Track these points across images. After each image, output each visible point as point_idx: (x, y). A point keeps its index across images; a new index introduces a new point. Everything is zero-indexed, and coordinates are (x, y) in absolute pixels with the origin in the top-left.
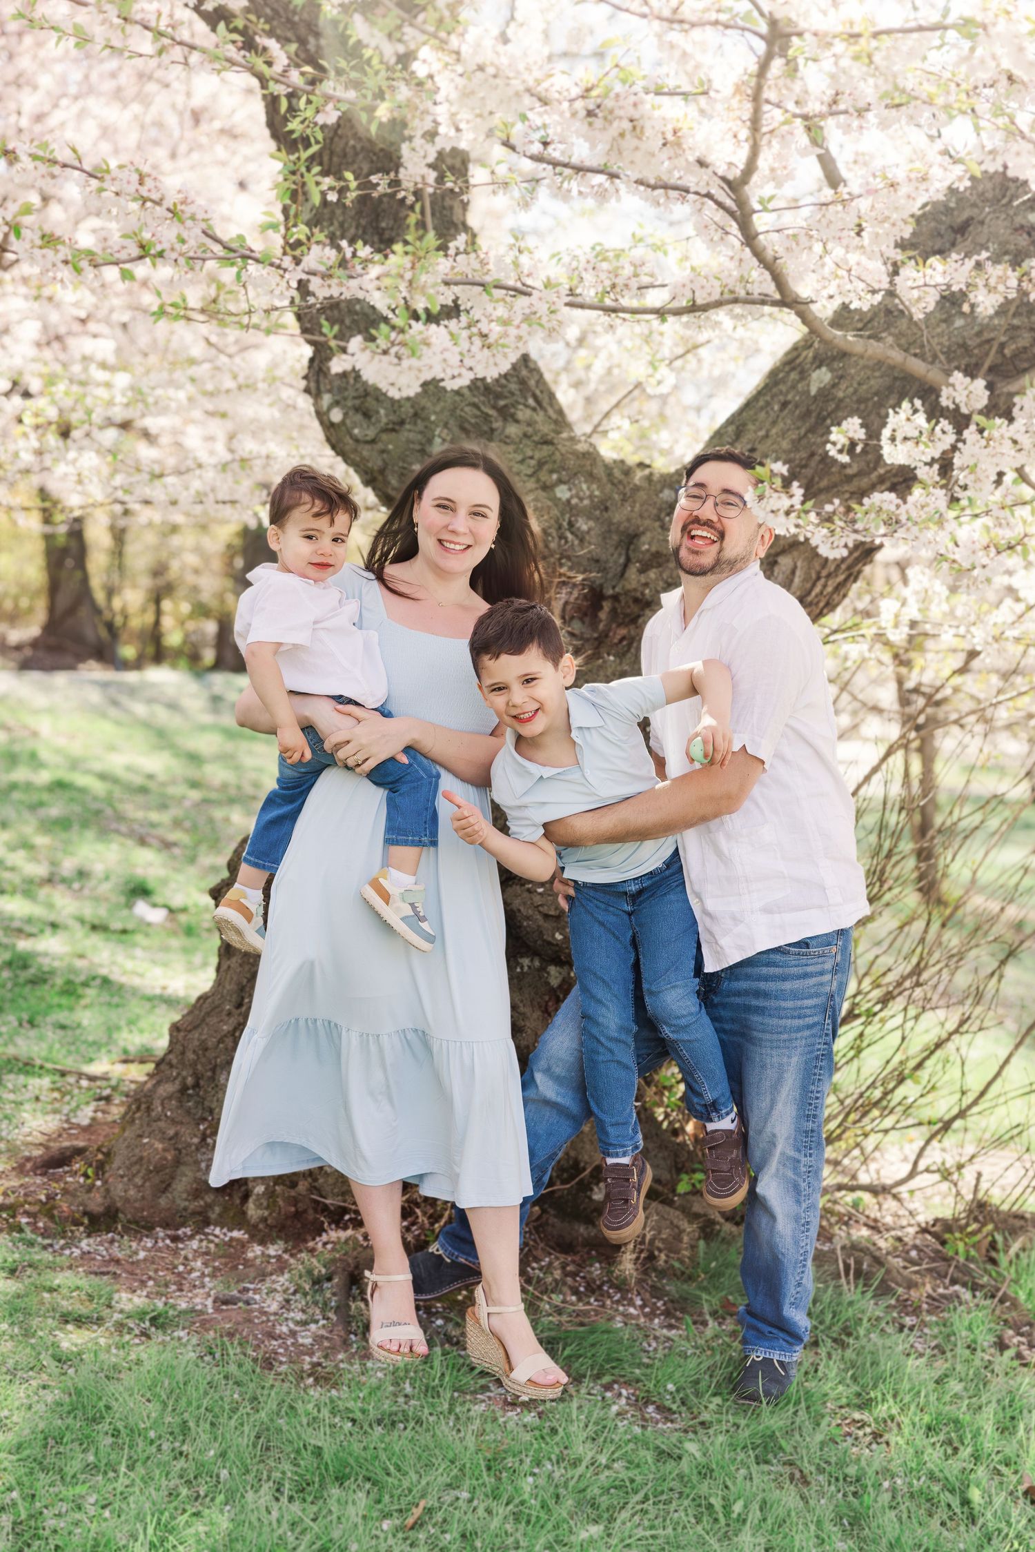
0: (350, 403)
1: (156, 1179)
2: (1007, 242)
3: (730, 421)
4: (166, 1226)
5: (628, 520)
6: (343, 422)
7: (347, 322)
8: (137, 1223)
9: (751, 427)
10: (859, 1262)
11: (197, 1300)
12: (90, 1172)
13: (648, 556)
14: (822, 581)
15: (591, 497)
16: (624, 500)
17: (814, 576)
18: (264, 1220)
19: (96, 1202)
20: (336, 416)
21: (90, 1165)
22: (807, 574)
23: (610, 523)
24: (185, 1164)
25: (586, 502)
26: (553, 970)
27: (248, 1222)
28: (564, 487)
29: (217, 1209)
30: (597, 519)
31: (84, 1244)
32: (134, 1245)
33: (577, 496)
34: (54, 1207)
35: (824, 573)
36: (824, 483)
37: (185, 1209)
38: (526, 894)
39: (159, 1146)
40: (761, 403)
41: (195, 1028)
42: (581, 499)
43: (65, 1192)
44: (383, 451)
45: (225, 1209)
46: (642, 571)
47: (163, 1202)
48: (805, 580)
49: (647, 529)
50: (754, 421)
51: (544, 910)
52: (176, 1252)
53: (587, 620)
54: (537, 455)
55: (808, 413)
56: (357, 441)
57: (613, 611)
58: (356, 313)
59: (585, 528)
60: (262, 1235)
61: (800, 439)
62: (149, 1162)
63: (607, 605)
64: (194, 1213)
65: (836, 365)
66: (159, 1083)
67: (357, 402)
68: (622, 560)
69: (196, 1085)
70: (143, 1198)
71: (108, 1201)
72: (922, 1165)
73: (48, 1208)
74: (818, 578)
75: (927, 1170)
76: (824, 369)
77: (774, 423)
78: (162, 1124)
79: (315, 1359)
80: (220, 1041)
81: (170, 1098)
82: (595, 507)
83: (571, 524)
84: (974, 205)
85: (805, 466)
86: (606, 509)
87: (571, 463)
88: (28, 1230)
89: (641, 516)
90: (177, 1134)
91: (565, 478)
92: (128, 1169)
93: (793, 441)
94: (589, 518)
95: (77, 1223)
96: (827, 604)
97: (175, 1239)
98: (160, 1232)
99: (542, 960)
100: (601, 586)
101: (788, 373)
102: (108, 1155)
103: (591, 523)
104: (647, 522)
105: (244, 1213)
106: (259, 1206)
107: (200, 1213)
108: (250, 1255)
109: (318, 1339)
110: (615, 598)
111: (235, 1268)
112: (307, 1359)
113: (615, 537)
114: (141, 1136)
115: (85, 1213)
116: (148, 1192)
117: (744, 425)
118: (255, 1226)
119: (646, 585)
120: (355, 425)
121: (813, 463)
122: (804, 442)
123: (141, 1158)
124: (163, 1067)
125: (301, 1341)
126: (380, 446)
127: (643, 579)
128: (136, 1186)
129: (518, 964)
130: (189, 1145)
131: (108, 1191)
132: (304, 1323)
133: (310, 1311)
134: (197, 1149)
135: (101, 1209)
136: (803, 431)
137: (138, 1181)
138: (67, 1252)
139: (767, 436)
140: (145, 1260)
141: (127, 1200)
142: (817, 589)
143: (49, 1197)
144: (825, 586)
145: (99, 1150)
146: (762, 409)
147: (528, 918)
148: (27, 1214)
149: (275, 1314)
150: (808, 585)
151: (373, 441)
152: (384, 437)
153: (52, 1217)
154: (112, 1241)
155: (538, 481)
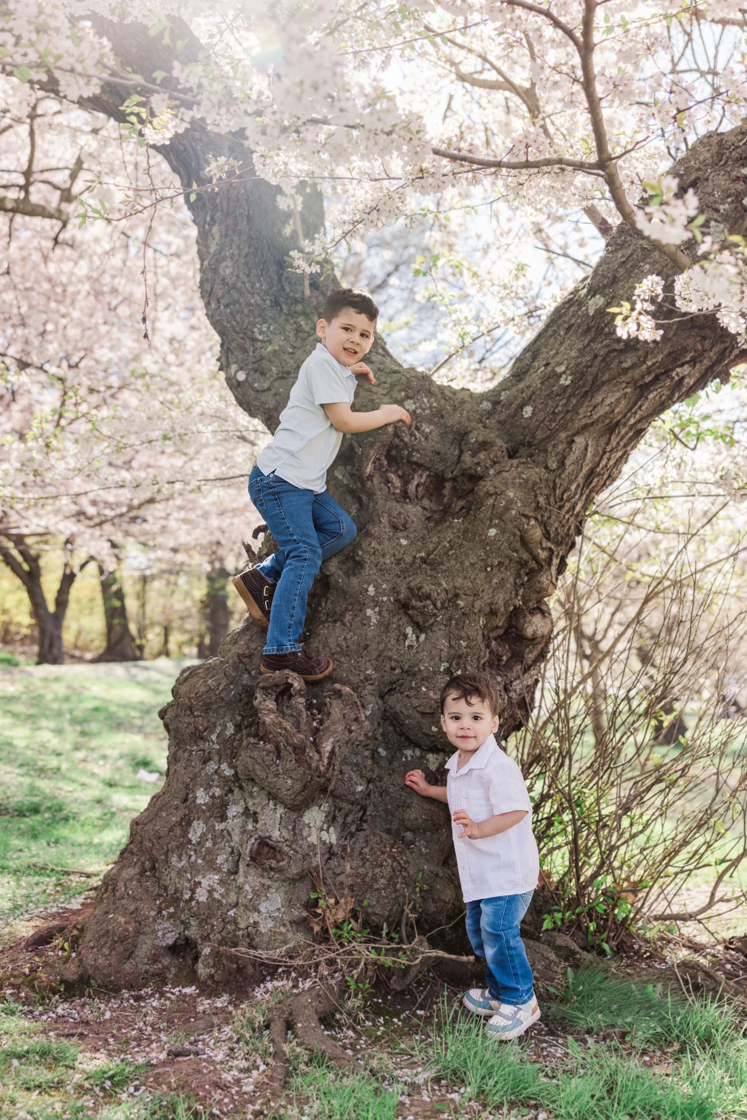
0: (250, 367)
1: (120, 948)
2: (728, 189)
3: (526, 350)
4: (131, 987)
5: (459, 423)
6: (246, 380)
7: (246, 311)
8: (106, 987)
9: (544, 350)
10: (694, 977)
11: (153, 1055)
12: (66, 946)
13: (476, 445)
14: (608, 454)
15: (430, 408)
16: (455, 410)
17: (601, 452)
18: (211, 976)
19: (71, 972)
20: (241, 376)
21: (66, 941)
22: (596, 450)
23: (446, 427)
24: (144, 933)
25: (427, 412)
26: (431, 757)
27: (198, 979)
28: (410, 402)
29: (173, 970)
30: (436, 424)
31: (59, 1010)
32: (102, 1006)
33: (421, 407)
34: (35, 979)
35: (608, 449)
36: (606, 377)
37: (146, 972)
38: (405, 699)
39: (122, 920)
40: (550, 332)
41: (150, 821)
42: (424, 410)
43: (46, 964)
44: (276, 394)
45: (180, 970)
46: (473, 456)
47: (127, 967)
48: (594, 455)
49: (474, 429)
50: (546, 346)
51: (421, 709)
52: (137, 1010)
53: (434, 498)
54: (389, 381)
55: (589, 329)
56: (257, 391)
57: (454, 488)
58: (252, 305)
59: (427, 430)
60: (209, 989)
61: (585, 348)
62: (114, 933)
63: (448, 485)
64: (153, 975)
65: (607, 291)
66: (122, 868)
67: (256, 365)
68: (457, 453)
69: (153, 868)
70: (110, 965)
71: (80, 971)
72: (718, 895)
73: (30, 980)
74: (604, 453)
75: (721, 900)
76: (598, 296)
77: (562, 343)
78: (124, 901)
79: (257, 1107)
80: (171, 830)
81: (131, 879)
82: (434, 416)
83: (417, 429)
84: (699, 169)
85: (591, 366)
86: (442, 417)
87: (414, 383)
88: (11, 999)
89: (468, 420)
90: (137, 909)
91: (411, 395)
92: (98, 941)
93: (579, 350)
94: (430, 424)
95: (55, 992)
96: (609, 476)
97: (138, 999)
98: (125, 994)
99: (422, 749)
100: (443, 471)
101: (568, 308)
102: (82, 930)
103: (432, 427)
104: (473, 424)
105: (195, 972)
106: (207, 966)
107: (159, 975)
108: (200, 1008)
109: (259, 1086)
110: (454, 479)
111: (188, 1021)
112: (250, 1106)
113: (451, 436)
114: (107, 913)
115: (62, 982)
116: (114, 960)
117: (538, 350)
118: (205, 983)
119: (478, 464)
120: (255, 381)
121: (597, 363)
122: (588, 349)
123: (108, 931)
124: (126, 855)
125: (245, 1089)
126: (274, 390)
127: (475, 460)
128: (104, 955)
129: (403, 754)
130: (147, 918)
131: (81, 961)
132: (247, 1070)
133: (252, 1058)
134: (154, 920)
135: (76, 977)
136: (586, 342)
137: (106, 951)
138: (44, 1017)
139: (557, 353)
140: (111, 1019)
141: (97, 968)
142: (604, 462)
143: (32, 970)
144: (609, 460)
145: (75, 927)
146: (551, 336)
147: (408, 717)
148: (13, 986)
149: (222, 1063)
150: (597, 459)
151: (269, 389)
152: (276, 384)
153: (33, 988)
154: (83, 1006)
155: (391, 397)
